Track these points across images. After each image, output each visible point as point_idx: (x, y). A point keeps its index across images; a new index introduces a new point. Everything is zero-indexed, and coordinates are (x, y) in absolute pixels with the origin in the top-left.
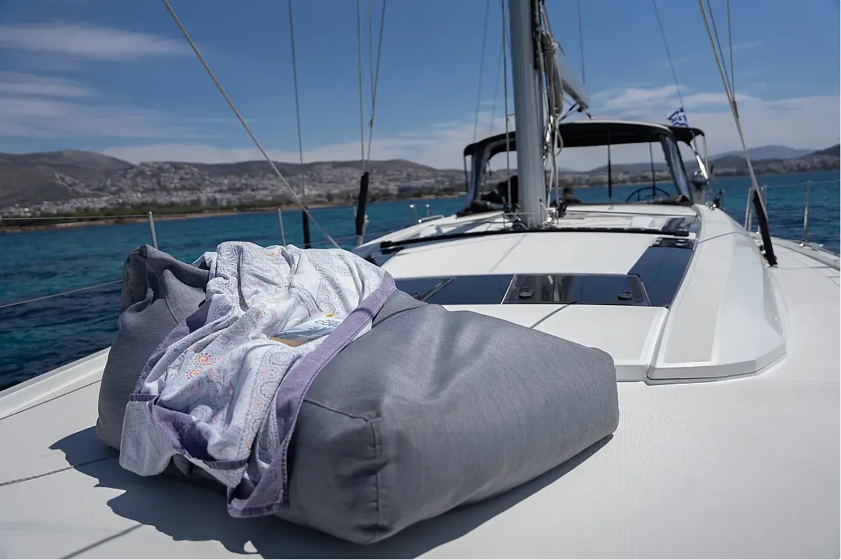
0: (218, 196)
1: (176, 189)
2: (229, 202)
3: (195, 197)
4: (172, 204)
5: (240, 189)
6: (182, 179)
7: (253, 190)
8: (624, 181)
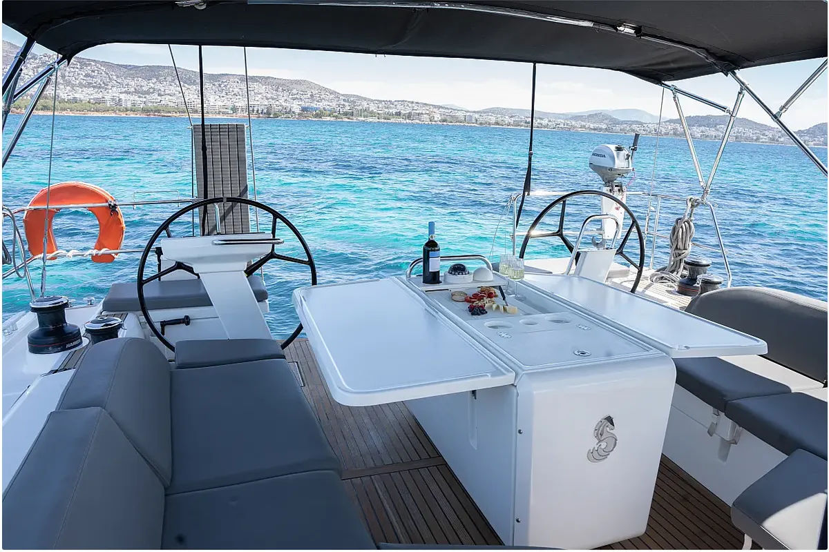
0: (123, 96)
1: (81, 85)
2: (134, 105)
3: (100, 96)
4: (75, 100)
5: (148, 93)
6: (87, 75)
7: (159, 95)
8: (509, 124)
